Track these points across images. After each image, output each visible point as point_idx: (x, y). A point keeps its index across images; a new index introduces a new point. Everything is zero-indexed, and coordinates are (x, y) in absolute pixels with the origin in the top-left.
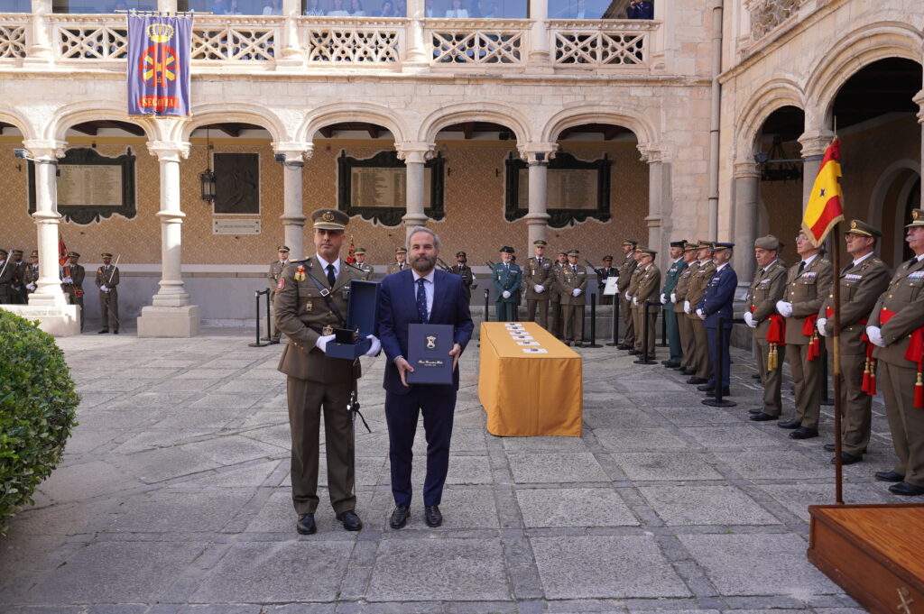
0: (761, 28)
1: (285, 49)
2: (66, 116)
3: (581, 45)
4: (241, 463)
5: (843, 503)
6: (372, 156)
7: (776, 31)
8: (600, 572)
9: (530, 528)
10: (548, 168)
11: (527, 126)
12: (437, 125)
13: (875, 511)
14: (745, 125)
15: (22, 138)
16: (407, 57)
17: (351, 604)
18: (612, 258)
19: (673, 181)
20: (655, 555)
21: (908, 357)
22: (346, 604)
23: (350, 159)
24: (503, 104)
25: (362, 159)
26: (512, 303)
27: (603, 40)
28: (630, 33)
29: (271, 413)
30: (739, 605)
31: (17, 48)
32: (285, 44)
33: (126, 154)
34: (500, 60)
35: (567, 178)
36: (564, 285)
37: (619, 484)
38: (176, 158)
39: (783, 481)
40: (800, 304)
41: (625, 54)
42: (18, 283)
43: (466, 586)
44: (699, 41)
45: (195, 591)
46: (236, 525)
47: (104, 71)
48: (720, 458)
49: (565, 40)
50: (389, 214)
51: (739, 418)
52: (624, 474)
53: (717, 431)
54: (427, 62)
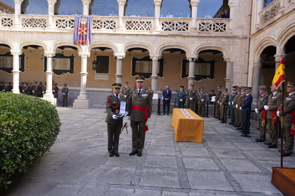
0: (263, 22)
2: (56, 44)
3: (207, 26)
5: (283, 167)
6: (142, 58)
7: (268, 22)
8: (207, 182)
9: (187, 169)
10: (195, 62)
11: (189, 49)
12: (162, 49)
13: (293, 170)
14: (257, 51)
15: (44, 50)
16: (154, 29)
17: (135, 186)
18: (214, 90)
19: (234, 67)
20: (224, 179)
22: (133, 186)
23: (136, 58)
24: (182, 43)
25: (139, 58)
26: (183, 103)
27: (214, 24)
28: (222, 22)
30: (249, 195)
31: (44, 25)
32: (119, 25)
33: (72, 55)
34: (182, 30)
35: (201, 66)
36: (199, 98)
37: (214, 158)
38: (86, 57)
39: (265, 160)
40: (271, 106)
41: (220, 29)
42: (40, 92)
43: (168, 183)
44: (244, 25)
45: (91, 179)
46: (102, 162)
47: (67, 32)
48: (245, 152)
49: (202, 24)
50: (146, 75)
51: (252, 141)
52: (215, 155)
53: (245, 144)
54: (160, 30)
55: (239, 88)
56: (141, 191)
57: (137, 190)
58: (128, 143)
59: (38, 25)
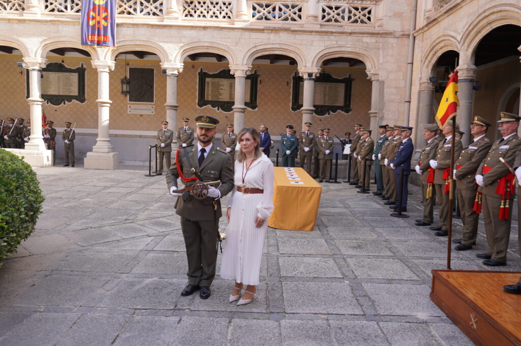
0: (438, 5)
1: (169, 10)
2: (46, 44)
3: (336, 12)
4: (133, 238)
5: (451, 269)
6: (218, 72)
7: (446, 7)
8: (317, 300)
9: (283, 277)
10: (315, 81)
11: (303, 57)
12: (254, 55)
13: (467, 274)
14: (427, 60)
15: (22, 56)
16: (237, 16)
17: (182, 311)
18: (350, 134)
19: (385, 91)
20: (348, 293)
21: (497, 192)
22: (180, 311)
23: (205, 73)
24: (291, 44)
25: (212, 73)
26: (291, 157)
27: (349, 9)
28: (364, 6)
29: (153, 212)
30: (388, 320)
31: (20, 5)
32: (169, 8)
33: (80, 67)
34: (290, 20)
35: (327, 88)
36: (321, 148)
37: (336, 256)
38: (107, 70)
39: (426, 258)
40: (441, 162)
41: (361, 18)
42: (20, 138)
44: (403, 11)
45: (101, 301)
46: (126, 269)
47: (68, 20)
48: (394, 245)
49: (328, 9)
50: (226, 105)
51: (409, 224)
52: (340, 251)
53: (395, 231)
54: (249, 19)
55: (391, 128)
56: (192, 320)
57: (184, 318)
59: (8, 5)
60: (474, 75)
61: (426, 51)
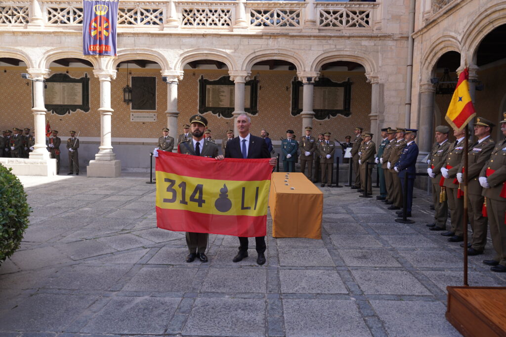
0: (437, 6)
1: (168, 19)
2: (50, 55)
3: (334, 16)
4: (128, 250)
5: (468, 285)
6: (218, 79)
7: (446, 8)
8: (320, 322)
9: (284, 293)
10: (314, 86)
11: (302, 61)
12: (253, 61)
14: (427, 62)
15: (27, 68)
16: (236, 23)
18: (350, 137)
19: (385, 94)
20: (355, 312)
21: (502, 195)
23: (206, 81)
24: (289, 49)
25: (212, 80)
26: (292, 161)
27: (347, 13)
28: (362, 9)
29: (150, 221)
31: (24, 18)
32: (169, 17)
33: (84, 77)
34: (288, 25)
35: (327, 92)
36: (322, 152)
37: (340, 268)
38: (109, 79)
39: (437, 269)
41: (359, 22)
43: (240, 328)
44: (402, 14)
45: (85, 326)
46: (117, 286)
47: (73, 31)
48: (401, 254)
49: (326, 14)
50: (227, 111)
51: (416, 230)
52: (344, 262)
53: (402, 238)
54: (247, 26)
55: (393, 130)
58: (179, 242)
59: (13, 18)
60: (477, 76)
61: (425, 52)
